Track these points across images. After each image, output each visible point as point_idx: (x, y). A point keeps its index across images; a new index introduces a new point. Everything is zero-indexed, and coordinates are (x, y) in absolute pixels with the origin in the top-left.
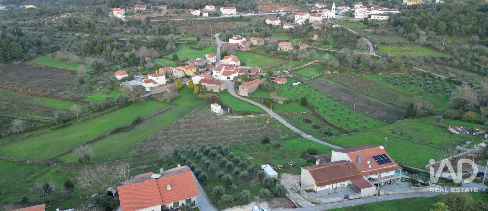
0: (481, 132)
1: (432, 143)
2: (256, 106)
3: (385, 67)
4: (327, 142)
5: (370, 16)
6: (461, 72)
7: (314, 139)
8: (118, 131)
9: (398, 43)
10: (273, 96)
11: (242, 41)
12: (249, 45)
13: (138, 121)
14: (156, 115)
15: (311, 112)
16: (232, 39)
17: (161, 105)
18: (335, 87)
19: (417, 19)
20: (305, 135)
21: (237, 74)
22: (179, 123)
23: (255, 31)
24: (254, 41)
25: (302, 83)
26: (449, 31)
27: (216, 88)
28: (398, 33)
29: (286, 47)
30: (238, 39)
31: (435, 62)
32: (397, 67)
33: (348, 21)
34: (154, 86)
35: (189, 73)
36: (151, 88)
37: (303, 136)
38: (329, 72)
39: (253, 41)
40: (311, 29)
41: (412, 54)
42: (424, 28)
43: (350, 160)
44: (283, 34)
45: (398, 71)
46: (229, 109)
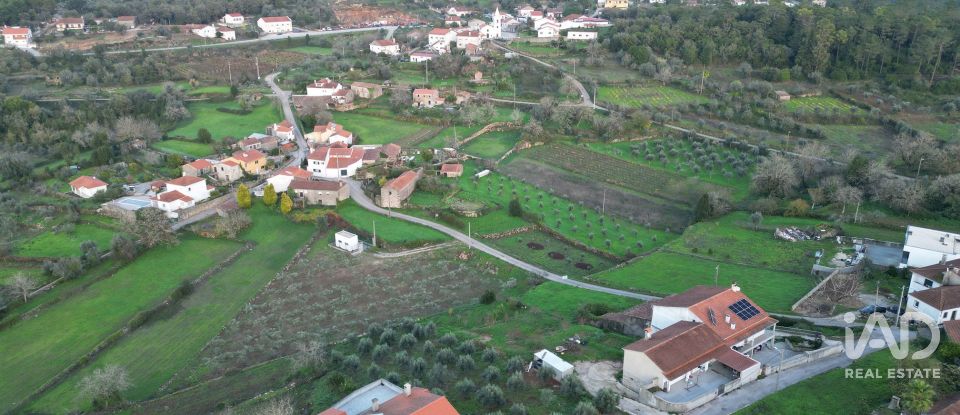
0: (829, 234)
1: (765, 263)
2: (427, 227)
3: (621, 128)
4: (596, 283)
5: (564, 33)
6: (743, 128)
7: (574, 283)
8: (147, 319)
9: (627, 81)
10: (449, 201)
11: (336, 90)
12: (351, 99)
13: (186, 291)
14: (217, 270)
15: (534, 226)
16: (314, 87)
17: (219, 247)
18: (552, 173)
19: (648, 37)
20: (552, 277)
21: (359, 164)
22: (278, 284)
23: (355, 67)
24: (362, 90)
25: (492, 170)
26: (702, 57)
27: (329, 198)
28: (623, 63)
29: (429, 99)
30: (327, 86)
31: (696, 113)
32: (639, 127)
33: (528, 43)
34: (185, 205)
35: (254, 168)
36: (180, 211)
37: (548, 278)
38: (528, 145)
39: (360, 89)
40: (465, 62)
41: (655, 101)
42: (661, 53)
43: (698, 320)
44: (413, 72)
45: (643, 133)
46: (374, 240)
